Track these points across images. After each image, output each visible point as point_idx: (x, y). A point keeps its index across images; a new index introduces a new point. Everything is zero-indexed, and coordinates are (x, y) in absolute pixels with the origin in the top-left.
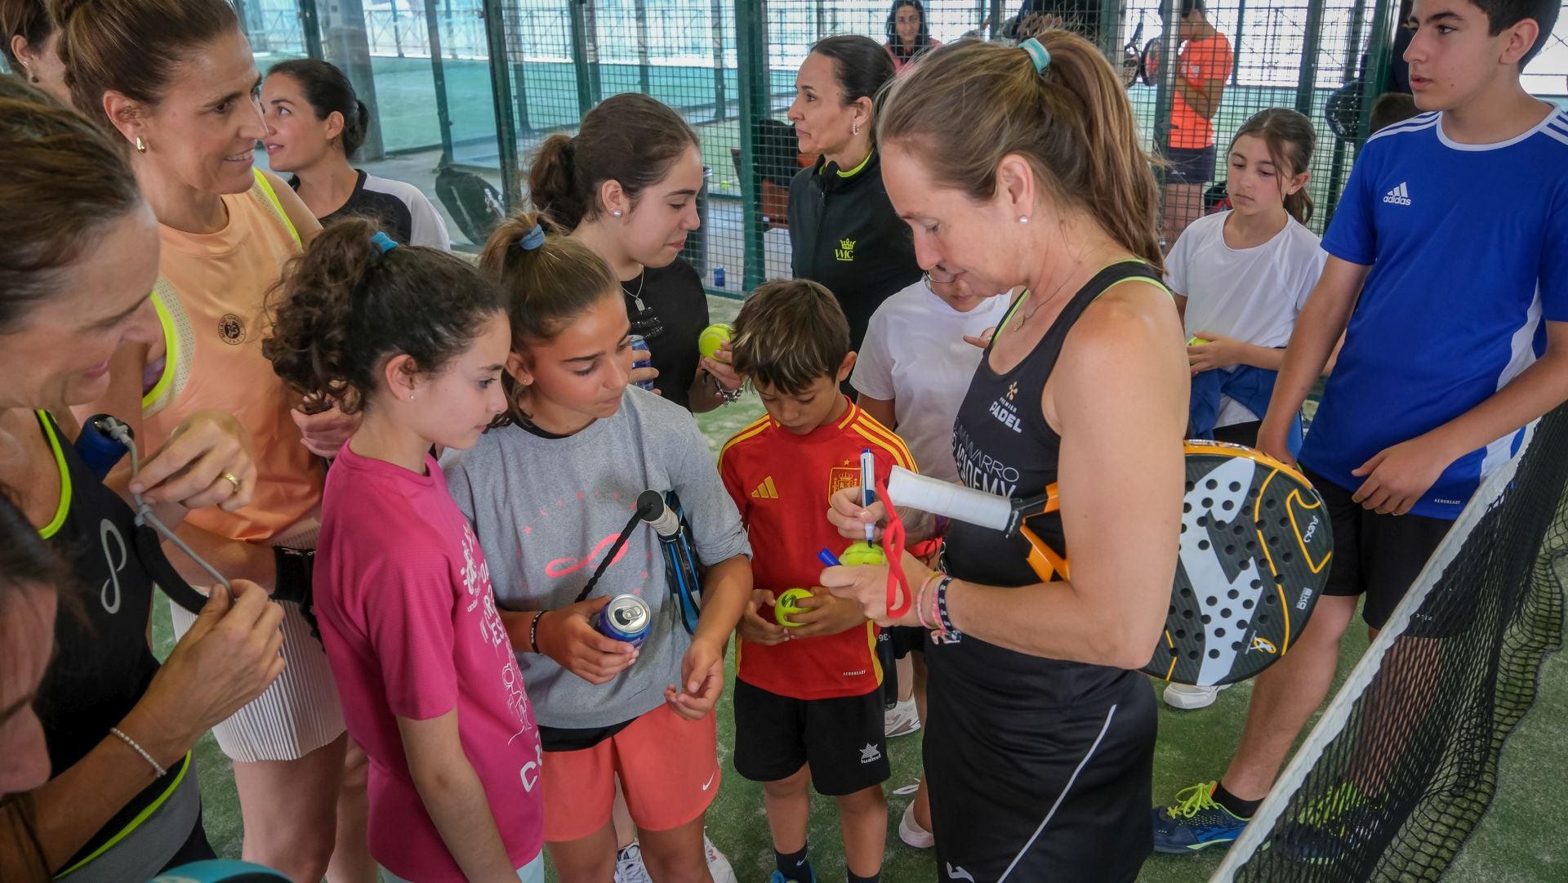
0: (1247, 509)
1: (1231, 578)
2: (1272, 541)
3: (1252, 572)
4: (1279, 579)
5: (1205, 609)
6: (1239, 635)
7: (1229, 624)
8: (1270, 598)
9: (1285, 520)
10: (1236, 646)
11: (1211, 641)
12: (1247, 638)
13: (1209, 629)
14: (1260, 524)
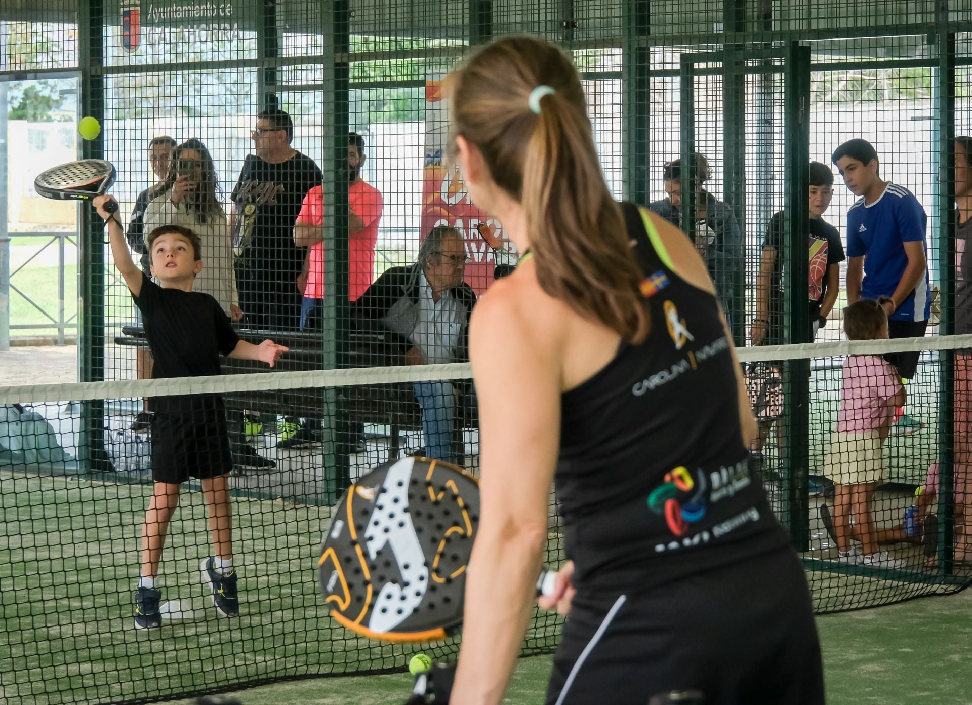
0: (376, 594)
1: (387, 545)
2: (358, 571)
3: (373, 548)
4: (354, 543)
5: (407, 518)
6: (383, 499)
7: (389, 507)
8: (360, 528)
9: (350, 586)
10: (384, 491)
11: (403, 493)
12: (377, 497)
13: (404, 502)
14: (366, 583)
